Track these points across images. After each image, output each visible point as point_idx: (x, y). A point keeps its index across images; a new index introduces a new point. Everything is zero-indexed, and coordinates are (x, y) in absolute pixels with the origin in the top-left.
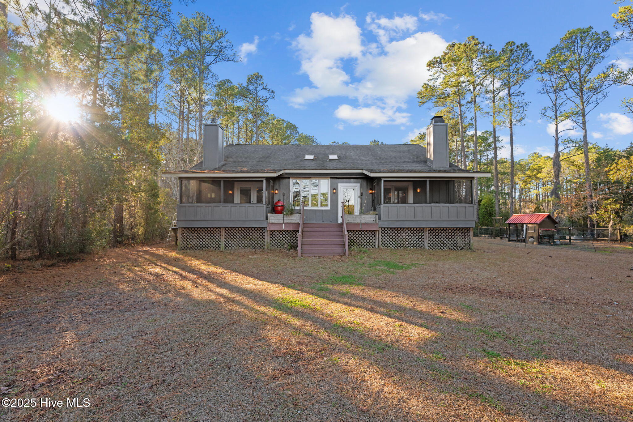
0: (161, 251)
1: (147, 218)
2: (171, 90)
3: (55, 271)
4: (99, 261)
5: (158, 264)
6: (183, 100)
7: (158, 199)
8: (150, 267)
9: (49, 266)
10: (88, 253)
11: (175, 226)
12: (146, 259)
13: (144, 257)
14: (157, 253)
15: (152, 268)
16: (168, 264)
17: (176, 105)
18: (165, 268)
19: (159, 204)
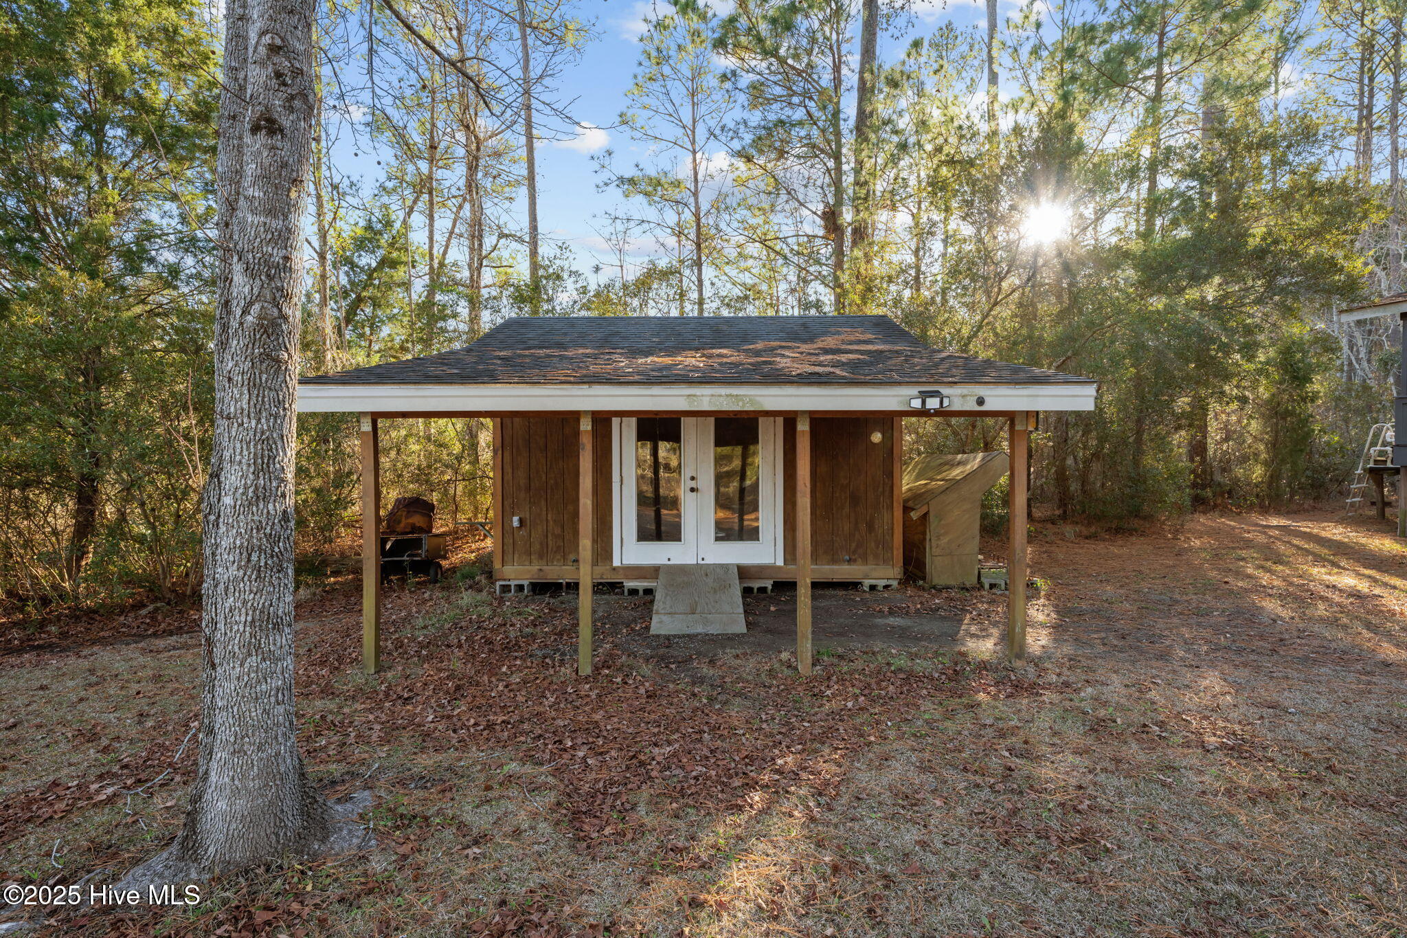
0: (1335, 532)
1: (1276, 439)
2: (1323, 58)
3: (1101, 547)
4: (1175, 538)
5: (1342, 564)
6: (1370, 69)
7: (1309, 388)
8: (1323, 570)
9: (1087, 538)
10: (1148, 518)
11: (1376, 462)
12: (1298, 548)
13: (1289, 542)
14: (1323, 534)
15: (1330, 574)
16: (1380, 570)
17: (1341, 98)
18: (1375, 581)
19: (1312, 401)
